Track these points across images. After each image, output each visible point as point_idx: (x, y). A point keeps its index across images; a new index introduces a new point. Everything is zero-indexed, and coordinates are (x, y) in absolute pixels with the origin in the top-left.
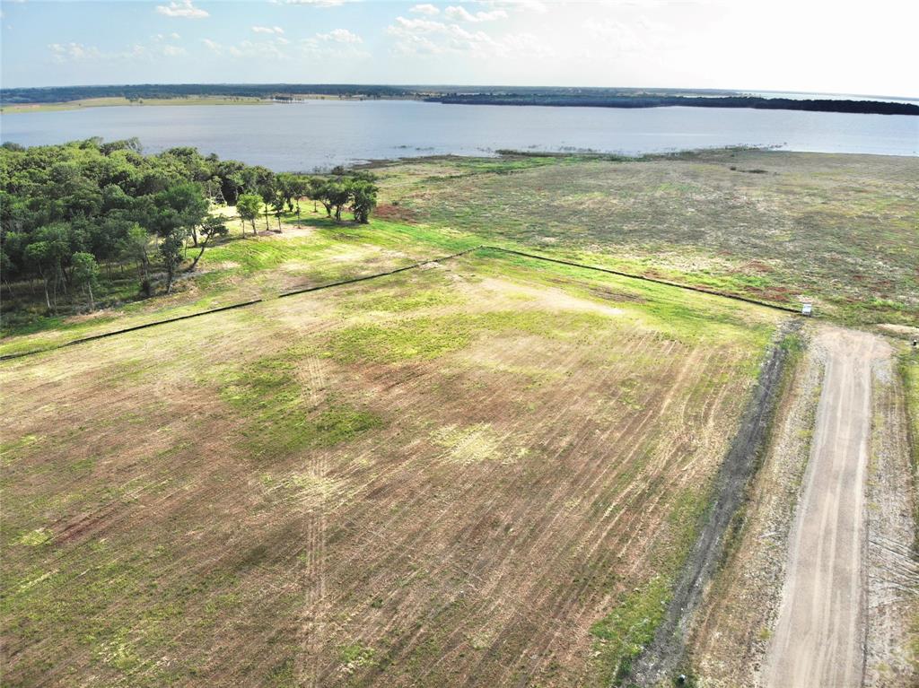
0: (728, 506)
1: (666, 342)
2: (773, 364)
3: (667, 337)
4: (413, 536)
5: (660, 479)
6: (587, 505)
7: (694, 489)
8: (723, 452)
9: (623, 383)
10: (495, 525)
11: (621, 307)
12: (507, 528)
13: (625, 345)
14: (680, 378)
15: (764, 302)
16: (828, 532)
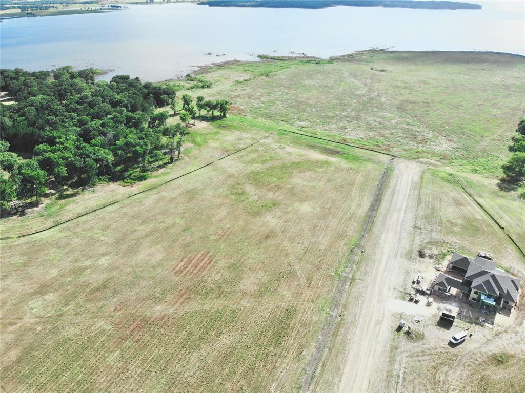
0: (370, 219)
1: (351, 171)
2: (384, 177)
3: (351, 169)
4: (300, 230)
5: (353, 214)
6: (338, 220)
7: (362, 215)
8: (369, 205)
9: (341, 187)
10: (317, 227)
11: (335, 157)
12: (320, 227)
13: (339, 173)
14: (356, 184)
15: (382, 152)
16: (394, 222)
